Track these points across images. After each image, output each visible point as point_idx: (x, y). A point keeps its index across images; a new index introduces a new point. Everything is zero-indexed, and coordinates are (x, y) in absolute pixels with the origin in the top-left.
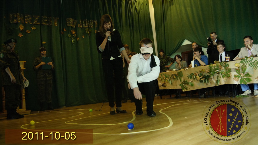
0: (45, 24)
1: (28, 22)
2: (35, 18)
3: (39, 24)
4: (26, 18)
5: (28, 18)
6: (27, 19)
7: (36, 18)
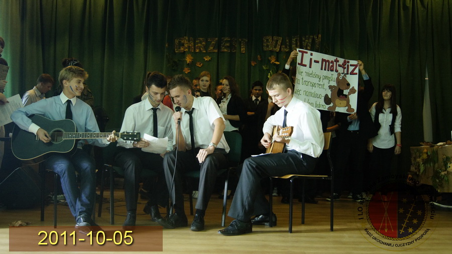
0: (225, 50)
1: (200, 50)
2: (211, 42)
3: (216, 51)
4: (198, 43)
5: (201, 43)
6: (199, 45)
7: (213, 42)
